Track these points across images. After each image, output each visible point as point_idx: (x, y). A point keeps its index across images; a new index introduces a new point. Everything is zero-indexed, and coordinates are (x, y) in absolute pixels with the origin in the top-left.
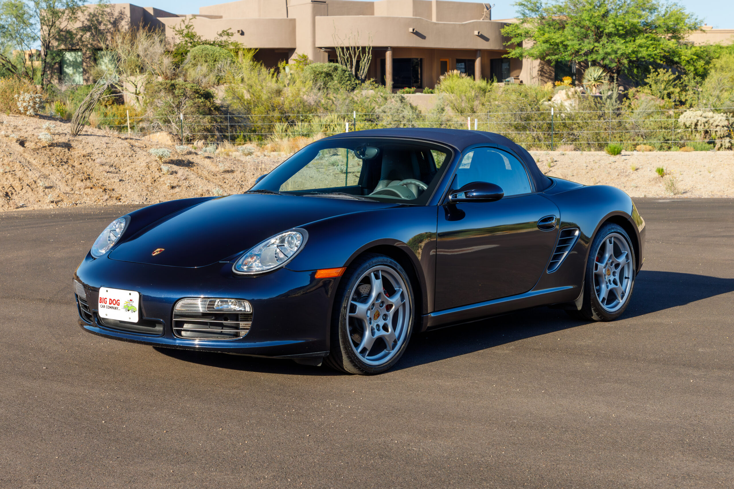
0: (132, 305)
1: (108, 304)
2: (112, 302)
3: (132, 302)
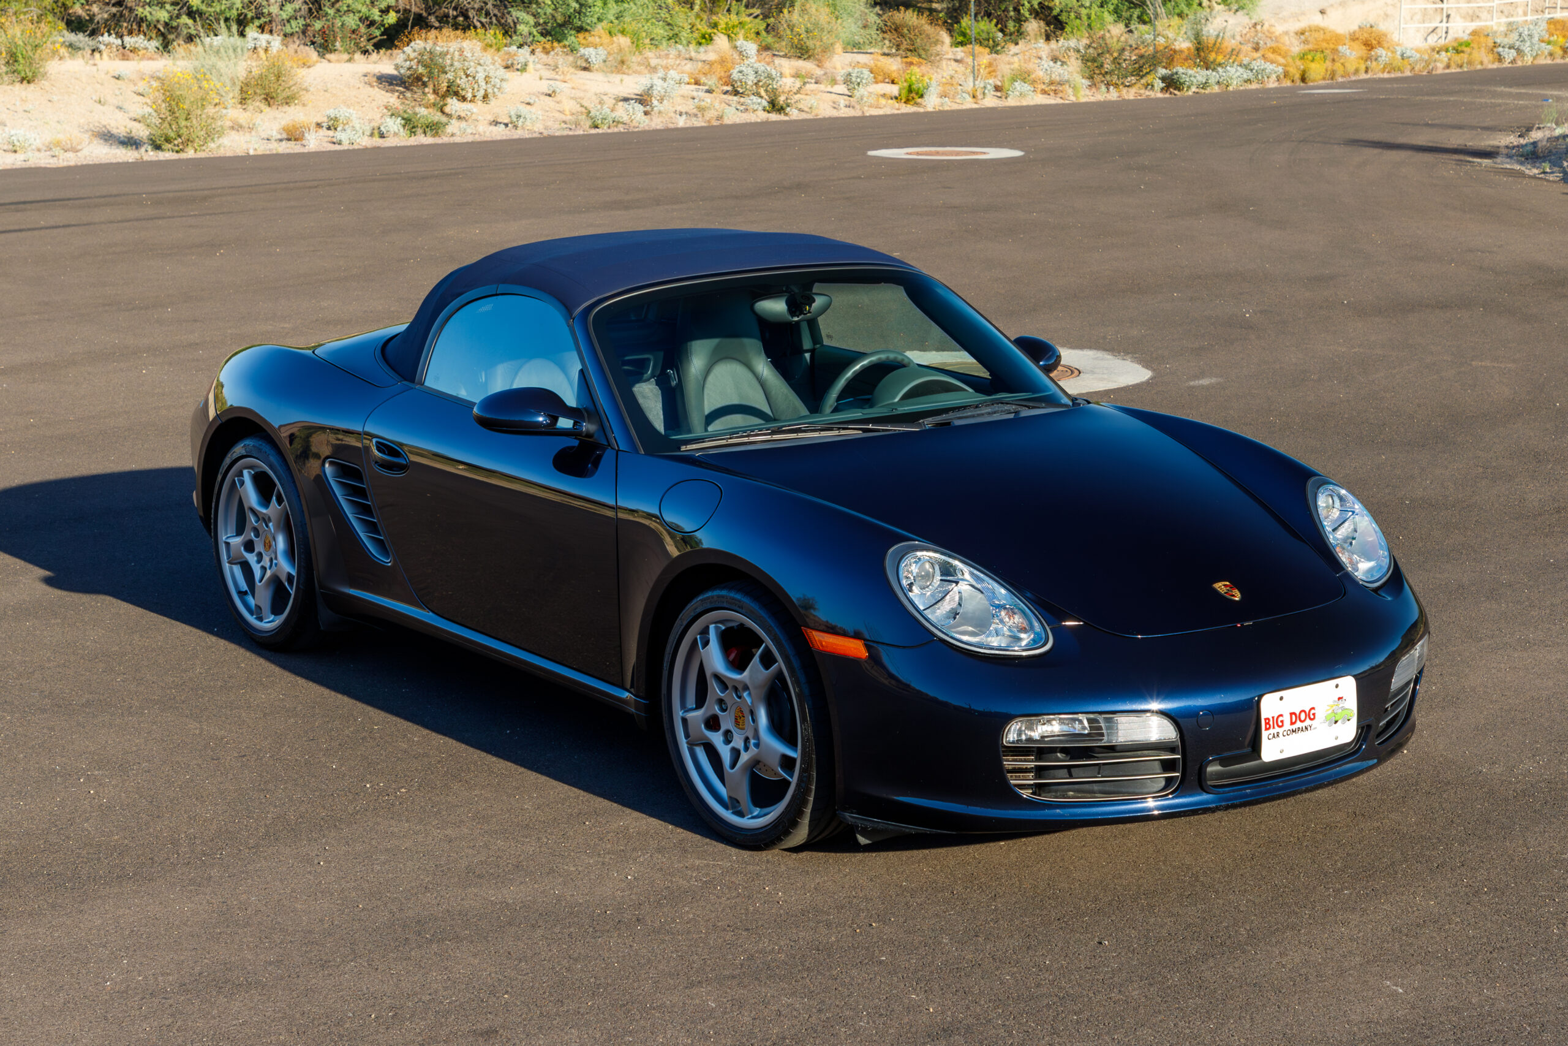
0: (1343, 709)
1: (1287, 726)
2: (1298, 717)
3: (1341, 704)
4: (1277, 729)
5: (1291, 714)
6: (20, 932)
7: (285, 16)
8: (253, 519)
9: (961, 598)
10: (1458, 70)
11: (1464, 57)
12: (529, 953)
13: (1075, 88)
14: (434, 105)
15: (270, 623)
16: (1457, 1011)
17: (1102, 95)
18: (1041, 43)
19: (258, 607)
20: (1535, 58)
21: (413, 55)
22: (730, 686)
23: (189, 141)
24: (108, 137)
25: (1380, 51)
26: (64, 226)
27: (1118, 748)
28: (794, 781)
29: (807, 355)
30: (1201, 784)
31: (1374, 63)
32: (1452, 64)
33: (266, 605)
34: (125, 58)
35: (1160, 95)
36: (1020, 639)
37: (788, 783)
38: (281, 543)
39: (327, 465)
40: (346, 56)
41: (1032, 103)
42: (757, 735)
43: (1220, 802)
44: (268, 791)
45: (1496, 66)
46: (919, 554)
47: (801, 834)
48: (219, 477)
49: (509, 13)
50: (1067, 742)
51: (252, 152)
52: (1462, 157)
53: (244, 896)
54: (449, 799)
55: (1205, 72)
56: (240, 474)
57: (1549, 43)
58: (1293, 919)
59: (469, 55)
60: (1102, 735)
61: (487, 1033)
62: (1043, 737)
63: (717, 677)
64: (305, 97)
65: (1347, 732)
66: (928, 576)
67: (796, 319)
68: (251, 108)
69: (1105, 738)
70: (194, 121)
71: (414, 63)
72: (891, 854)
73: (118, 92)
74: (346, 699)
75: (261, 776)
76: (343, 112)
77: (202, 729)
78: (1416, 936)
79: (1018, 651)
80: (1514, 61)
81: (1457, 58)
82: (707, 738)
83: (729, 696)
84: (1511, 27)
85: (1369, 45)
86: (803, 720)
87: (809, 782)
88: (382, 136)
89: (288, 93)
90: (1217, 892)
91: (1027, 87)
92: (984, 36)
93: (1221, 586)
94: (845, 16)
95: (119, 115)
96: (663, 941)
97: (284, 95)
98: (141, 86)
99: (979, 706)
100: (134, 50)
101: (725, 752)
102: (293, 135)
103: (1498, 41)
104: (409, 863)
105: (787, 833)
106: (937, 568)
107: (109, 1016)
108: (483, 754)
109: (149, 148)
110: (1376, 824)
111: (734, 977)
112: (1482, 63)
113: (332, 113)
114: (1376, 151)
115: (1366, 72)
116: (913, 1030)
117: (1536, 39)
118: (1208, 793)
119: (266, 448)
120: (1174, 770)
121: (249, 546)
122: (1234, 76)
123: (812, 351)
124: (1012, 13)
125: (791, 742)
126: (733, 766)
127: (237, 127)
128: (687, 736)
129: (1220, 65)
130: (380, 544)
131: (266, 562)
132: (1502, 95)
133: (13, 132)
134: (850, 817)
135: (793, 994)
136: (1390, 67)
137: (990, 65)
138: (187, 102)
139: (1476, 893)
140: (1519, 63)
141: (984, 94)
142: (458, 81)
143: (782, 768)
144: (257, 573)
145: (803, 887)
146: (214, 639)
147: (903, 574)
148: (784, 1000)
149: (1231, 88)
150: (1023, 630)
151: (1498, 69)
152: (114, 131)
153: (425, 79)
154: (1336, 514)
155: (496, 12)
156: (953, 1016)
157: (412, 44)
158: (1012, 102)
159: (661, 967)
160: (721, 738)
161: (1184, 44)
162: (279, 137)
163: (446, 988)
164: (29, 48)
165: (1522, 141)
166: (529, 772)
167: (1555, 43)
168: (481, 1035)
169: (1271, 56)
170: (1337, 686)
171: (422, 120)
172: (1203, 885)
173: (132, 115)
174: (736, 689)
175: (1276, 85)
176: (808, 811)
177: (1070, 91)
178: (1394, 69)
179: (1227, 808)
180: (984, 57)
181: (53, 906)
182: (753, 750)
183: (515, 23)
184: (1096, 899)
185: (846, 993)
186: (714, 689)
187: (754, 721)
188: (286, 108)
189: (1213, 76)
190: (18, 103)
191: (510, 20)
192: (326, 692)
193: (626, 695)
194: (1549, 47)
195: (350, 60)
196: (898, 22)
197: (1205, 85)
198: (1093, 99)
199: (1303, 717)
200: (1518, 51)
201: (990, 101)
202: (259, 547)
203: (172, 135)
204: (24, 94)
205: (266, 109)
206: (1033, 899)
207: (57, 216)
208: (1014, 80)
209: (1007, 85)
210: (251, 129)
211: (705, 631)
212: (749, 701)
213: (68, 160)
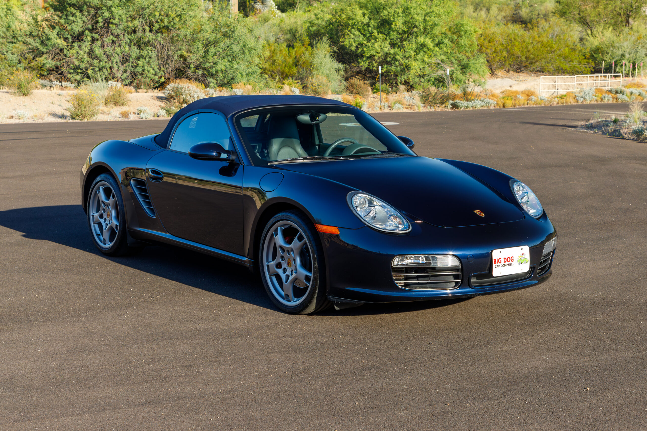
1: (503, 263)
2: (507, 260)
3: (523, 256)
4: (499, 264)
5: (504, 258)
6: (6, 335)
7: (123, 78)
8: (103, 205)
9: (376, 212)
10: (562, 105)
11: (564, 100)
12: (205, 343)
13: (418, 107)
14: (178, 106)
15: (109, 245)
16: (570, 365)
17: (428, 109)
18: (406, 93)
19: (104, 239)
20: (590, 101)
21: (170, 88)
22: (286, 250)
23: (85, 116)
24: (55, 115)
25: (533, 97)
26: (37, 138)
27: (437, 269)
28: (310, 285)
29: (317, 147)
30: (469, 285)
31: (530, 101)
32: (560, 102)
33: (107, 239)
34: (62, 89)
35: (450, 110)
36: (399, 227)
37: (308, 286)
38: (113, 213)
39: (132, 181)
40: (145, 90)
41: (402, 111)
42: (296, 269)
43: (476, 292)
44: (106, 296)
45: (576, 104)
46: (360, 195)
47: (312, 307)
48: (91, 190)
49: (207, 79)
50: (417, 265)
51: (109, 120)
52: (564, 127)
53: (94, 326)
54: (176, 299)
55: (467, 102)
56: (99, 188)
57: (596, 96)
58: (505, 337)
59: (191, 89)
60: (431, 263)
61: (188, 366)
62: (407, 264)
63: (281, 247)
64: (130, 103)
65: (526, 268)
66: (363, 204)
67: (313, 123)
68: (109, 106)
69: (432, 264)
70: (87, 108)
71: (170, 92)
72: (348, 317)
73: (59, 100)
74: (137, 270)
75: (103, 292)
76: (143, 108)
77: (81, 279)
78: (553, 343)
79: (397, 231)
80: (582, 102)
81: (562, 101)
82: (277, 272)
83: (286, 255)
84: (581, 91)
85: (528, 95)
86: (314, 260)
87: (316, 285)
88: (158, 116)
89: (123, 101)
90: (475, 329)
91: (400, 106)
92: (384, 89)
93: (477, 212)
94: (332, 81)
95: (59, 108)
96: (258, 341)
97: (122, 102)
98: (68, 98)
99: (383, 252)
100: (66, 87)
101: (283, 277)
102: (125, 115)
103: (577, 95)
104: (160, 317)
105: (307, 306)
106: (367, 201)
107: (39, 360)
108: (190, 287)
109: (70, 118)
110: (537, 311)
111: (286, 351)
112: (570, 103)
113: (139, 108)
114: (532, 125)
115: (527, 104)
116: (356, 367)
117: (591, 94)
118: (471, 288)
119: (109, 177)
120: (458, 279)
121: (101, 216)
122: (478, 104)
123: (319, 145)
124: (395, 85)
125: (310, 271)
126: (286, 282)
127: (103, 113)
128: (269, 272)
129: (472, 100)
130: (152, 210)
131: (107, 222)
132: (578, 111)
133: (19, 112)
134: (332, 298)
135: (309, 356)
136: (536, 103)
137: (387, 98)
138: (85, 101)
139: (577, 331)
140: (585, 103)
141: (384, 108)
142: (187, 98)
143: (306, 280)
144: (104, 226)
145: (313, 325)
146: (87, 253)
147: (354, 203)
148: (305, 358)
149: (477, 108)
150: (400, 224)
151: (576, 105)
152: (57, 113)
153: (175, 97)
154: (521, 193)
155: (202, 79)
156: (371, 364)
157: (170, 84)
158: (394, 111)
159: (257, 348)
160: (282, 271)
161: (459, 92)
162: (119, 116)
163: (172, 353)
164: (26, 83)
165: (586, 123)
166: (207, 292)
167: (598, 96)
168: (186, 367)
169: (491, 97)
170: (522, 249)
171: (173, 111)
172: (470, 327)
173: (65, 108)
174: (288, 251)
175: (493, 108)
176: (315, 296)
177: (416, 108)
178: (537, 104)
179: (479, 295)
180: (384, 95)
181: (19, 328)
182: (294, 275)
183: (209, 83)
184: (428, 330)
185: (330, 356)
186: (280, 251)
187: (295, 263)
188: (122, 107)
189: (470, 104)
190: (21, 103)
191: (207, 82)
192: (129, 268)
193: (246, 259)
194: (596, 98)
195: (146, 92)
196: (352, 83)
197: (467, 107)
198: (425, 111)
199: (509, 260)
200: (584, 99)
201: (386, 110)
202: (105, 216)
203: (79, 113)
204: (24, 100)
205: (115, 107)
206: (403, 330)
207: (35, 136)
208: (395, 103)
209: (392, 105)
210: (109, 114)
211: (276, 230)
212: (293, 255)
213: (38, 121)
